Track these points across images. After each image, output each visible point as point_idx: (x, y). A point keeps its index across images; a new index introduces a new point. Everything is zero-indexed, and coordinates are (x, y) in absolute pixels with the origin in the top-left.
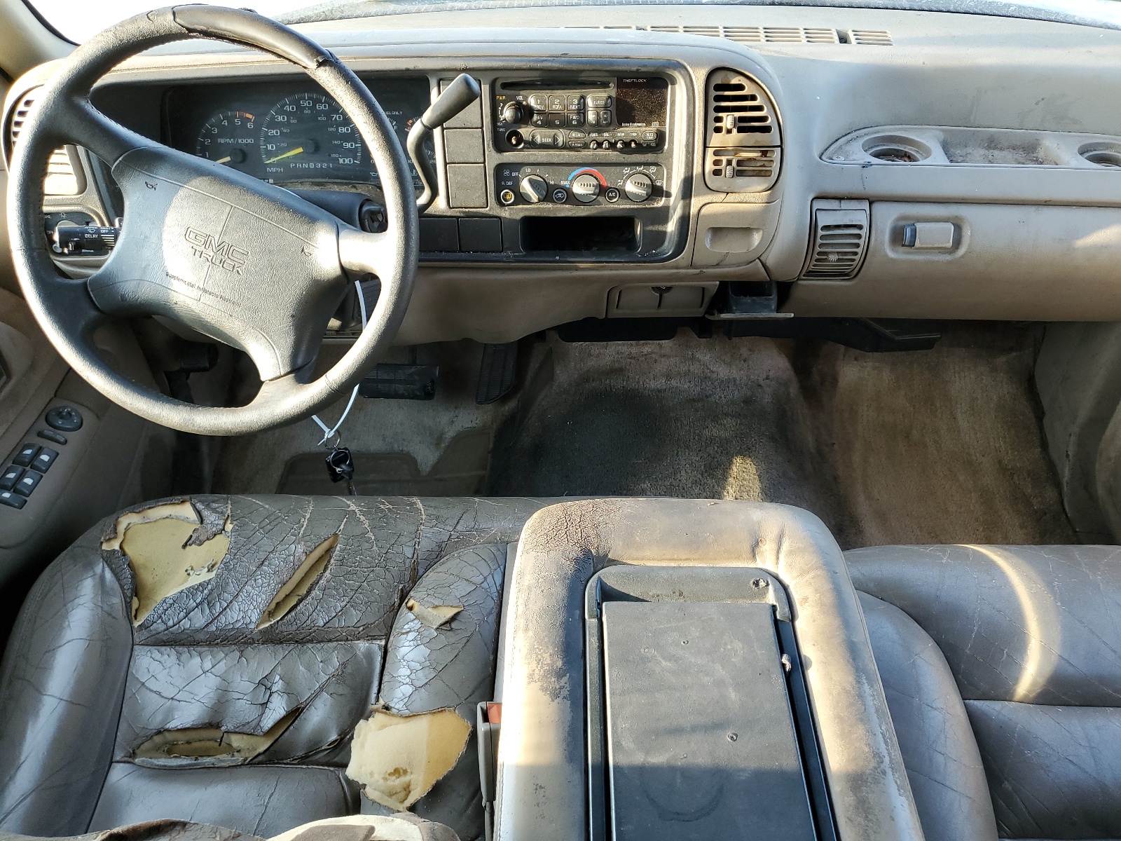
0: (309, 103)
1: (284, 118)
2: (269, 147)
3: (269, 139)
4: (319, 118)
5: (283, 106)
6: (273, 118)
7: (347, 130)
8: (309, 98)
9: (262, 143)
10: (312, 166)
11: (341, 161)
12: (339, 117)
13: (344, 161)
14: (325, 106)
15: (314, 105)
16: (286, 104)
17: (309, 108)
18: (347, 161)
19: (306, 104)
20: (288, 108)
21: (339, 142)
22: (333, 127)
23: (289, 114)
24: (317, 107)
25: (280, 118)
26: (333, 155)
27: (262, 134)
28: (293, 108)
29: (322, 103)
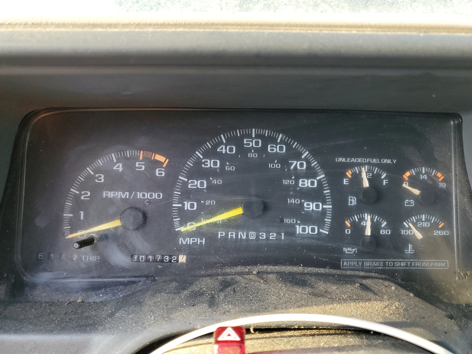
0: (257, 143)
1: (215, 163)
2: (187, 206)
3: (187, 194)
4: (270, 166)
5: (215, 147)
6: (198, 162)
7: (313, 183)
8: (257, 136)
9: (176, 199)
10: (252, 236)
11: (299, 230)
12: (301, 165)
13: (304, 230)
14: (281, 149)
15: (265, 147)
16: (221, 143)
17: (256, 150)
18: (308, 230)
19: (253, 144)
20: (223, 149)
21: (297, 201)
22: (290, 178)
23: (222, 157)
24: (269, 148)
25: (210, 164)
26: (287, 221)
27: (179, 185)
28: (231, 150)
29: (277, 144)
